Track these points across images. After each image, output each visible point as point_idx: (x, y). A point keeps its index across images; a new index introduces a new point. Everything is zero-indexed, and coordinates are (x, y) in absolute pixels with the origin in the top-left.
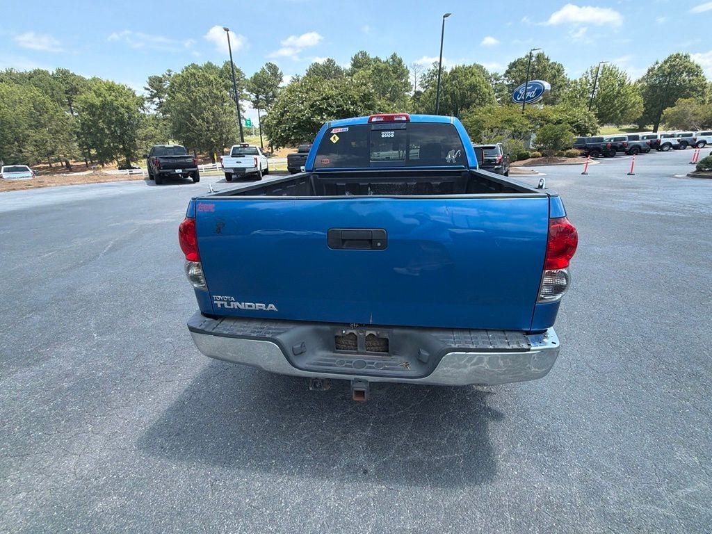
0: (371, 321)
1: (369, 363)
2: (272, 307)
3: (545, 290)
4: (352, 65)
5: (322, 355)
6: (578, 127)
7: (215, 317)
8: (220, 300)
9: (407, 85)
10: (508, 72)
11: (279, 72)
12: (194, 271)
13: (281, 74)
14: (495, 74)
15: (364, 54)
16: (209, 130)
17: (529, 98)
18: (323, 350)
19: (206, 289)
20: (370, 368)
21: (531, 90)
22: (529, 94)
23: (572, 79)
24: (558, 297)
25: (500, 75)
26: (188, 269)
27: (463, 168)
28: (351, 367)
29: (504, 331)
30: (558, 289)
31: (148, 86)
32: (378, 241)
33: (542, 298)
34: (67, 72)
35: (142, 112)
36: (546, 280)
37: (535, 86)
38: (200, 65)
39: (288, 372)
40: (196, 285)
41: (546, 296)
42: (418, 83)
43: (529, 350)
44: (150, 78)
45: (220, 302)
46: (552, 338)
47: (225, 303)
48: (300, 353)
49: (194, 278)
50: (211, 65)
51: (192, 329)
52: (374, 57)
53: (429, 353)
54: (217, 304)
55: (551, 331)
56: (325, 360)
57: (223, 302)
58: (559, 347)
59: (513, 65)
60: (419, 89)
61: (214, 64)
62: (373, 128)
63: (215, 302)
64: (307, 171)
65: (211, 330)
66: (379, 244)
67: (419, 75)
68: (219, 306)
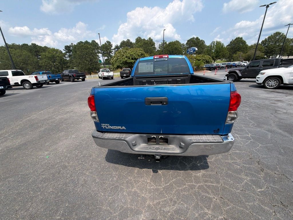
0: (161, 132)
1: (161, 148)
2: (124, 128)
3: (228, 119)
4: (136, 41)
5: (143, 145)
6: (207, 61)
7: (102, 132)
8: (104, 125)
9: (155, 48)
10: (187, 43)
11: (111, 44)
12: (94, 115)
13: (112, 44)
14: (183, 44)
15: (140, 38)
16: (89, 64)
17: (191, 53)
18: (143, 143)
19: (99, 121)
20: (162, 150)
21: (192, 50)
22: (191, 51)
23: (207, 45)
24: (233, 121)
25: (184, 44)
26: (92, 114)
27: (188, 74)
28: (154, 149)
29: (212, 135)
30: (233, 119)
31: (64, 49)
32: (164, 102)
33: (227, 122)
34: (35, 44)
35: (65, 58)
36: (229, 115)
37: (193, 49)
38: (83, 42)
39: (130, 152)
40: (94, 120)
41: (228, 121)
42: (158, 47)
43: (223, 142)
44: (65, 46)
45: (104, 126)
46: (231, 137)
47: (106, 127)
48: (135, 145)
49: (94, 118)
50: (87, 41)
51: (93, 137)
52: (143, 39)
53: (184, 144)
54: (103, 127)
55: (230, 134)
56: (144, 147)
57: (105, 126)
58: (234, 141)
59: (188, 41)
60: (158, 49)
61: (88, 41)
62: (155, 60)
63: (102, 126)
64: (132, 77)
65: (101, 137)
66: (165, 103)
67: (158, 44)
68: (104, 128)
